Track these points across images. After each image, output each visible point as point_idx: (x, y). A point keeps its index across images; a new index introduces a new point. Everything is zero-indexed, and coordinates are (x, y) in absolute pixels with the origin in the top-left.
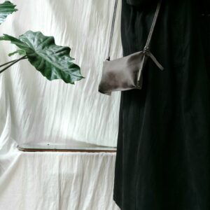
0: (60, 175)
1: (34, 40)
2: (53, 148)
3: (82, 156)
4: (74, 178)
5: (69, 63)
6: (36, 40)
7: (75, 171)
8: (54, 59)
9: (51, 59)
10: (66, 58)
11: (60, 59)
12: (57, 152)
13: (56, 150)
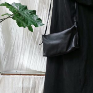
0: (23, 88)
1: (17, 7)
2: (19, 73)
3: (34, 78)
4: (30, 90)
5: (36, 18)
7: (31, 86)
9: (27, 16)
10: (34, 15)
11: (31, 16)
13: (21, 75)
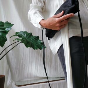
1: (25, 35)
5: (40, 42)
6: (26, 35)
8: (34, 41)
9: (33, 41)
10: (38, 40)
11: (36, 41)
12: (32, 85)
